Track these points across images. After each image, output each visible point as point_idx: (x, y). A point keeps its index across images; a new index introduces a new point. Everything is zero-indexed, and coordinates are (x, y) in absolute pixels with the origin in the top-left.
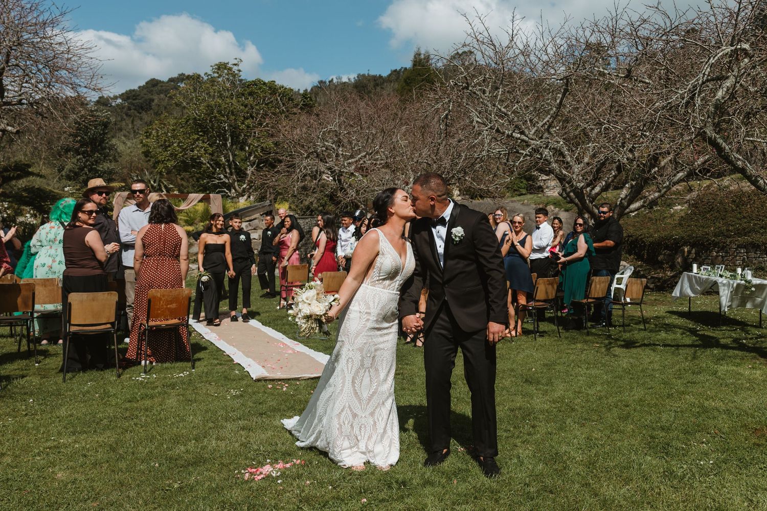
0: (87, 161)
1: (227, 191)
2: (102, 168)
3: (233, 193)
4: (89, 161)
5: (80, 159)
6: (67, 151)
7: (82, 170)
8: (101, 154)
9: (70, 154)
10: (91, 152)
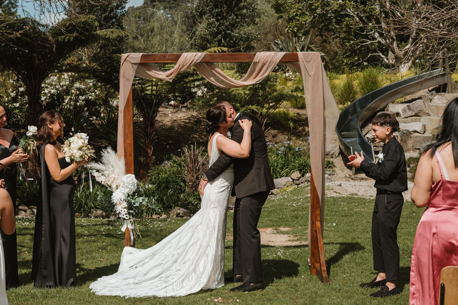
1: (383, 56)
2: (238, 33)
3: (390, 59)
5: (213, 22)
6: (202, 14)
7: (214, 37)
8: (237, 16)
9: (204, 17)
10: (227, 13)
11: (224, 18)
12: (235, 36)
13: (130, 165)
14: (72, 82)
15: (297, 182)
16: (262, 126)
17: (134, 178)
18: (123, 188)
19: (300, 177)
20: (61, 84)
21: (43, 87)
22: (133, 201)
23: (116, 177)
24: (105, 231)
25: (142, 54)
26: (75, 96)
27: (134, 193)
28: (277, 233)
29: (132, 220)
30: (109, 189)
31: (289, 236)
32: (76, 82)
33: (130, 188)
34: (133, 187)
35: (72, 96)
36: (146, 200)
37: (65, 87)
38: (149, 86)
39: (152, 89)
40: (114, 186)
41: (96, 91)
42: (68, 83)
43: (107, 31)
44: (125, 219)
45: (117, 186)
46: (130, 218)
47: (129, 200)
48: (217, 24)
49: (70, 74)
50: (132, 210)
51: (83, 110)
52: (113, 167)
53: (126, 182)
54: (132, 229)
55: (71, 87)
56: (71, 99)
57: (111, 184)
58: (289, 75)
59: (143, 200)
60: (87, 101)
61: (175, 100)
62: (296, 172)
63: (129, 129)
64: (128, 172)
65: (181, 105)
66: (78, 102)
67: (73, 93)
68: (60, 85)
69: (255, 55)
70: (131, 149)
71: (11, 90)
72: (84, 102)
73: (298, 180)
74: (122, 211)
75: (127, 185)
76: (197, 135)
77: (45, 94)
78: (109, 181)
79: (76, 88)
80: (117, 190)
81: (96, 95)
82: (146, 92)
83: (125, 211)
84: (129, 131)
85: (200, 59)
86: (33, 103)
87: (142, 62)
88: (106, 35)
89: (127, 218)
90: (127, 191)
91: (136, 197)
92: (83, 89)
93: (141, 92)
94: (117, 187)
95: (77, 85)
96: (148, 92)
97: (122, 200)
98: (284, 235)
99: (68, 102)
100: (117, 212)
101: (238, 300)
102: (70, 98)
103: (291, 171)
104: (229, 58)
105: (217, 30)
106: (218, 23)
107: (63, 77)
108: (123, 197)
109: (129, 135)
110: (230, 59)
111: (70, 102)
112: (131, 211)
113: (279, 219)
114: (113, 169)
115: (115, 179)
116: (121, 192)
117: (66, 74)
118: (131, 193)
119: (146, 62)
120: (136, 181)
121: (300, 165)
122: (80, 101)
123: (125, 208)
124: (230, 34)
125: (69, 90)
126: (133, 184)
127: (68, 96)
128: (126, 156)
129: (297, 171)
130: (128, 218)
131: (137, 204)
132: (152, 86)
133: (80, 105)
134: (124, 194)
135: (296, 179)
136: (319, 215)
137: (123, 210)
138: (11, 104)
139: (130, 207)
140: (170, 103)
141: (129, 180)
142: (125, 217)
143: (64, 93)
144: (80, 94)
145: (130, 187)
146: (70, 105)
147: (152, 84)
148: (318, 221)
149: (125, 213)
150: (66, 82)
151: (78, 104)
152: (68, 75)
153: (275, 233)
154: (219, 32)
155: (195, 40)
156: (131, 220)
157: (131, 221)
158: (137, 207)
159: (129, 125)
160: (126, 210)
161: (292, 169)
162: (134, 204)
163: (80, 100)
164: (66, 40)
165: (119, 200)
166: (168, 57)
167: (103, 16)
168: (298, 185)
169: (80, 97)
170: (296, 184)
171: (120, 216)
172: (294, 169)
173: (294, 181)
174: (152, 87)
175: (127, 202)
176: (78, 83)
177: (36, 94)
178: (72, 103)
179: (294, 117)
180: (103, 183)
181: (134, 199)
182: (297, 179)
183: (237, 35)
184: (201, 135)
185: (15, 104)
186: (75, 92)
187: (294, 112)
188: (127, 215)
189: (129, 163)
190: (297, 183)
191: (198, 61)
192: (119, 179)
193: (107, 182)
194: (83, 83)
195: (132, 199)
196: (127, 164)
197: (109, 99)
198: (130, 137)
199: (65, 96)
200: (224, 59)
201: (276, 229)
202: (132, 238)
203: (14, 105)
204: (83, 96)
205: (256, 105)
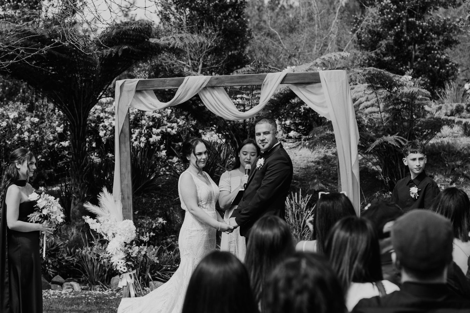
0: (399, 9)
4: (404, 8)
13: (128, 210)
17: (132, 224)
18: (120, 236)
21: (102, 118)
22: (130, 251)
23: (113, 223)
26: (147, 128)
27: (132, 242)
30: (105, 238)
33: (127, 236)
34: (130, 234)
35: (142, 129)
36: (145, 250)
40: (110, 235)
41: (178, 120)
43: (174, 38)
44: (123, 272)
46: (129, 271)
47: (126, 250)
50: (131, 261)
51: (159, 147)
52: (109, 212)
53: (122, 229)
54: (132, 284)
56: (140, 133)
57: (106, 231)
59: (141, 249)
60: (165, 135)
63: (127, 168)
64: (125, 217)
65: (304, 137)
66: (151, 137)
67: (144, 125)
70: (129, 191)
71: (57, 123)
72: (160, 137)
74: (118, 262)
75: (123, 232)
77: (105, 127)
78: (104, 228)
80: (114, 239)
81: (179, 126)
84: (127, 169)
85: (206, 83)
86: (77, 141)
90: (123, 239)
91: (134, 246)
94: (114, 235)
99: (136, 138)
100: (114, 264)
102: (139, 132)
104: (239, 80)
105: (392, 17)
106: (396, 7)
108: (119, 247)
109: (126, 175)
111: (141, 137)
112: (129, 263)
114: (110, 214)
115: (112, 226)
116: (117, 241)
118: (128, 242)
119: (144, 89)
120: (133, 228)
122: (153, 136)
123: (123, 259)
124: (413, 23)
125: (138, 121)
126: (131, 231)
128: (123, 199)
130: (126, 270)
131: (134, 255)
133: (153, 142)
134: (121, 242)
137: (120, 261)
138: (58, 143)
139: (128, 258)
140: (289, 134)
141: (125, 226)
142: (122, 269)
144: (154, 126)
145: (126, 234)
146: (140, 142)
149: (122, 264)
151: (151, 140)
156: (130, 273)
157: (130, 275)
158: (136, 257)
159: (126, 163)
160: (123, 261)
163: (154, 134)
165: (116, 249)
166: (168, 82)
169: (154, 130)
171: (118, 269)
175: (124, 252)
177: (81, 128)
178: (143, 139)
180: (98, 231)
181: (132, 248)
185: (63, 143)
186: (147, 123)
188: (125, 267)
189: (127, 207)
191: (204, 86)
192: (116, 226)
193: (102, 230)
195: (130, 248)
196: (124, 208)
198: (128, 177)
202: (133, 293)
203: (61, 145)
204: (158, 128)
205: (398, 135)
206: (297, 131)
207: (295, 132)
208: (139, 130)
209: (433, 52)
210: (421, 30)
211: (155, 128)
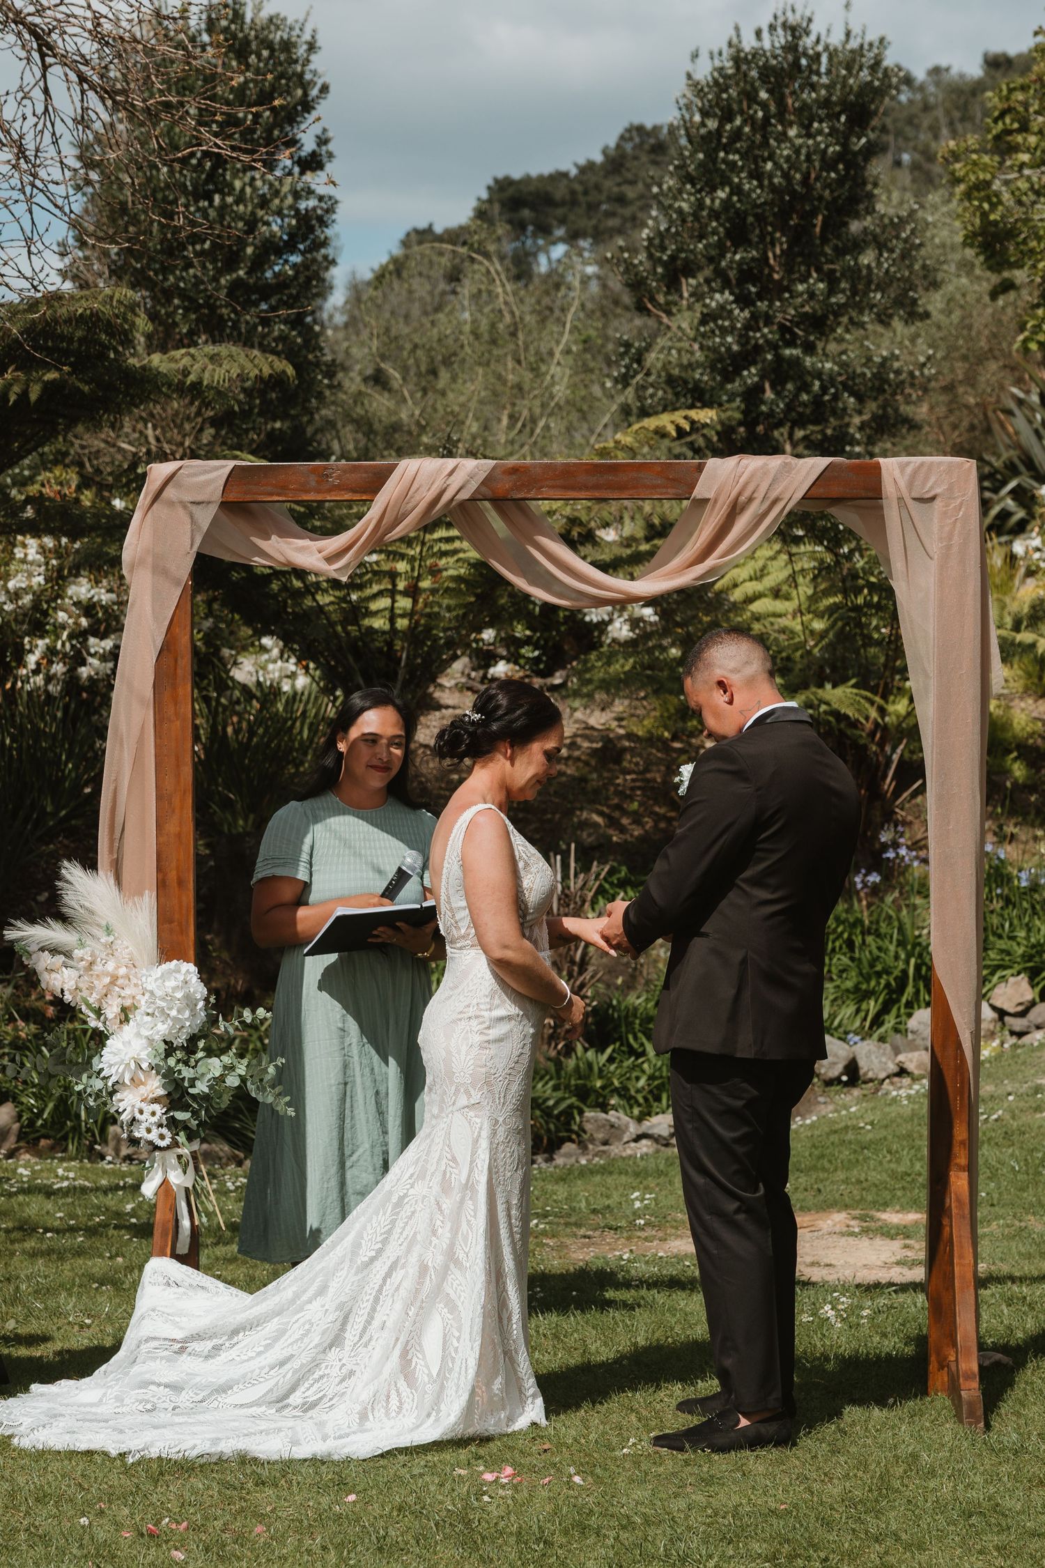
0: (756, 322)
2: (837, 358)
4: (769, 320)
5: (723, 310)
6: (675, 272)
7: (728, 377)
8: (832, 280)
9: (688, 285)
10: (789, 269)
11: (771, 290)
12: (819, 374)
13: (180, 924)
14: (58, 580)
15: (1018, 1024)
16: (885, 777)
17: (194, 978)
18: (149, 1018)
19: (1033, 1004)
20: (11, 585)
22: (187, 1073)
23: (123, 971)
24: (140, 1213)
25: (231, 464)
26: (70, 637)
27: (193, 1039)
28: (865, 1231)
29: (185, 1151)
30: (93, 1023)
31: (906, 1247)
32: (77, 575)
33: (175, 1019)
34: (187, 1014)
35: (58, 637)
36: (241, 1069)
37: (27, 600)
38: (380, 594)
39: (392, 608)
40: (112, 1011)
42: (41, 579)
43: (193, 356)
44: (157, 1148)
45: (124, 1010)
46: (176, 1144)
47: (170, 1071)
48: (742, 315)
49: (49, 542)
50: (185, 1108)
52: (109, 931)
53: (159, 993)
54: (187, 1189)
55: (55, 600)
56: (51, 652)
57: (99, 1001)
58: (1027, 553)
59: (225, 1067)
61: (513, 658)
62: (1012, 980)
64: (167, 951)
66: (84, 663)
67: (63, 627)
68: (8, 592)
69: (700, 468)
70: (184, 857)
73: (1022, 1014)
74: (141, 1112)
75: (163, 1004)
76: (601, 814)
78: (91, 988)
79: (75, 604)
80: (126, 1028)
82: (366, 622)
83: (153, 1114)
84: (179, 781)
85: (473, 486)
87: (232, 497)
88: (186, 372)
89: (163, 1144)
90: (162, 1029)
91: (200, 1054)
92: (105, 608)
93: (345, 623)
94: (125, 1015)
95: (81, 589)
96: (379, 623)
97: (145, 1066)
98: (888, 1241)
99: (38, 664)
100: (125, 1117)
101: (577, 1479)
102: (48, 648)
103: (992, 974)
105: (738, 343)
106: (746, 314)
107: (19, 553)
108: (147, 1057)
109: (176, 801)
110: (597, 487)
111: (51, 662)
112: (181, 1116)
113: (894, 1175)
114: (111, 938)
115: (120, 982)
116: (138, 1035)
117: (32, 543)
118: (181, 1040)
119: (248, 498)
120: (199, 990)
121: (1033, 946)
122: (90, 660)
123: (156, 1100)
124: (796, 362)
125: (45, 614)
126: (189, 1001)
127: (42, 637)
128: (162, 886)
129: (1019, 973)
130: (167, 1141)
131: (202, 1087)
132: (392, 593)
133: (90, 678)
134: (150, 1041)
135: (1012, 1010)
136: (962, 1143)
137: (148, 1108)
139: (176, 1096)
140: (492, 671)
141: (171, 984)
142: (153, 1136)
143: (22, 623)
144: (93, 630)
145: (174, 1013)
146: (49, 679)
147: (394, 585)
148: (961, 1169)
149: (155, 1119)
150: (30, 575)
151: (84, 672)
152: (43, 550)
153: (852, 1234)
154: (749, 355)
155: (641, 388)
156: (180, 1151)
157: (180, 1157)
158: (205, 1098)
161: (999, 967)
162: (192, 1083)
163: (92, 655)
164: (13, 398)
165: (133, 1065)
166: (339, 477)
167: (223, 281)
168: (1020, 1035)
169: (92, 641)
170: (1012, 1033)
171: (137, 1135)
172: (1005, 968)
173: (1007, 1019)
174: (394, 601)
175: (164, 1076)
176: (84, 581)
178: (58, 668)
179: (1031, 735)
180: (68, 998)
181: (192, 1062)
182: (1020, 1008)
183: (828, 365)
184: (617, 814)
186: (71, 621)
187: (1035, 714)
188: (165, 1131)
189: (177, 916)
190: (1017, 1029)
191: (465, 495)
192: (134, 981)
193: (85, 994)
194: (105, 582)
195: (186, 1063)
196: (164, 919)
197: (226, 652)
198: (182, 808)
199: (27, 639)
200: (572, 488)
201: (862, 1218)
202: (186, 1223)
204: (103, 637)
205: (853, 686)
206: (516, 663)
207: (511, 666)
208: (47, 641)
209: (848, 448)
210: (817, 383)
211: (95, 636)
